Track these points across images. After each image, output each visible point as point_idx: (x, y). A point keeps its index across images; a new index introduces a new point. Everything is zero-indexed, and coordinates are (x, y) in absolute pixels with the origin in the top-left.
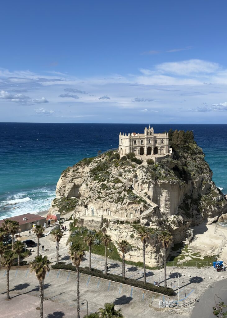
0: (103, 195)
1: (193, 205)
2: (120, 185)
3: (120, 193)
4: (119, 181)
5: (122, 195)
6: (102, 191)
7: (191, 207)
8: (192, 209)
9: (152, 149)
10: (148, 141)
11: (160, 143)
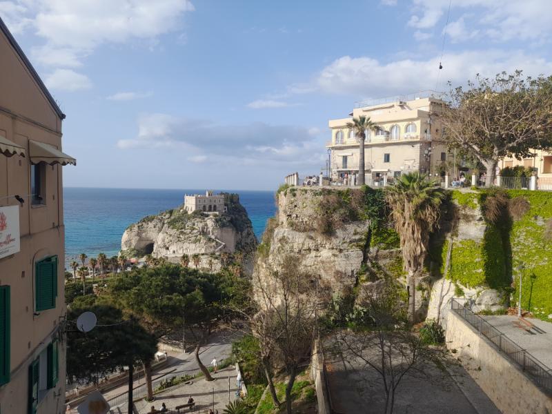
0: (182, 239)
2: (195, 231)
3: (197, 236)
4: (194, 229)
5: (198, 238)
6: (181, 236)
9: (213, 206)
10: (209, 201)
11: (218, 202)
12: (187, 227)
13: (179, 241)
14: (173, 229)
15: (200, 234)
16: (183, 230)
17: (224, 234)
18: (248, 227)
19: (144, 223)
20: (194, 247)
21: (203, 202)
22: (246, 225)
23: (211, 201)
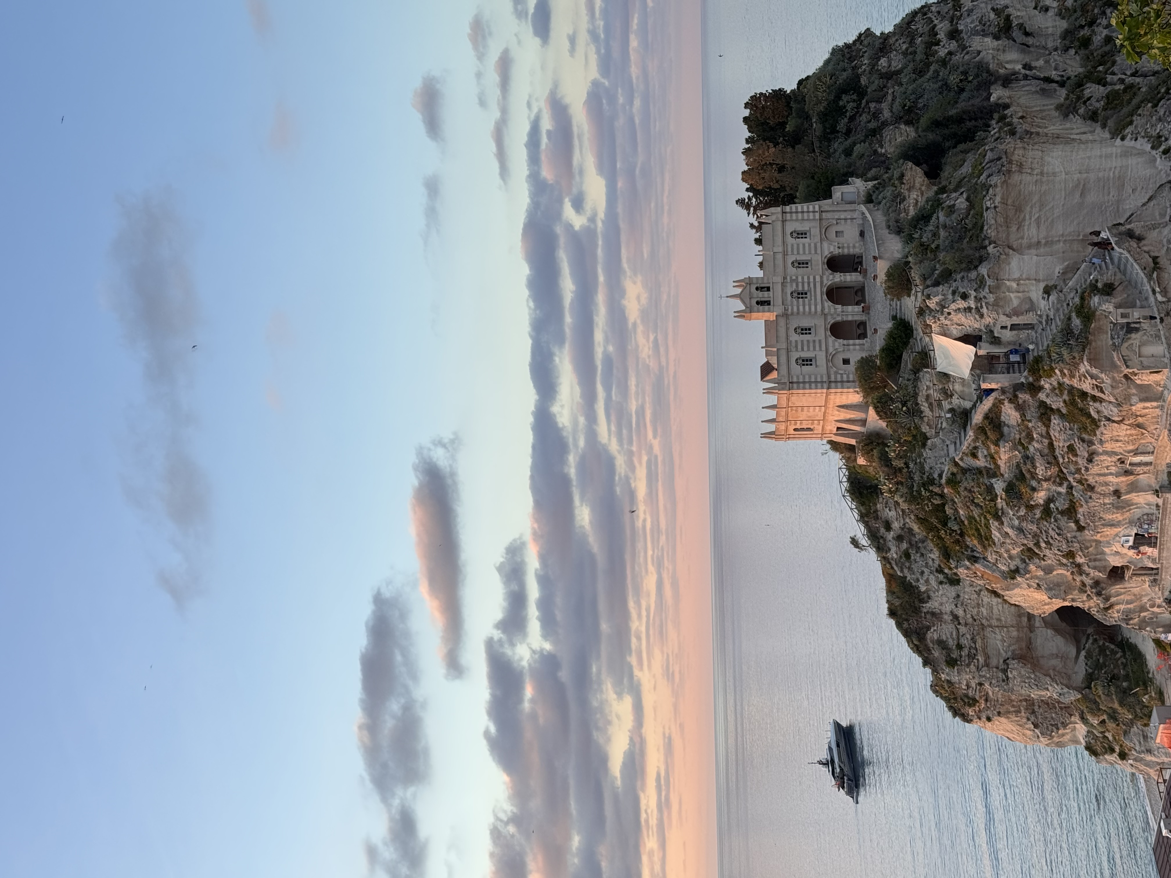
0: (1059, 493)
1: (1113, 74)
2: (1009, 416)
4: (993, 419)
7: (1122, 81)
8: (1133, 75)
9: (839, 278)
10: (801, 300)
11: (810, 245)
12: (981, 462)
13: (1071, 512)
14: (986, 540)
15: (1034, 389)
16: (999, 486)
17: (1031, 232)
18: (954, 34)
19: (932, 635)
20: (1123, 431)
21: (808, 341)
22: (941, 44)
23: (800, 288)
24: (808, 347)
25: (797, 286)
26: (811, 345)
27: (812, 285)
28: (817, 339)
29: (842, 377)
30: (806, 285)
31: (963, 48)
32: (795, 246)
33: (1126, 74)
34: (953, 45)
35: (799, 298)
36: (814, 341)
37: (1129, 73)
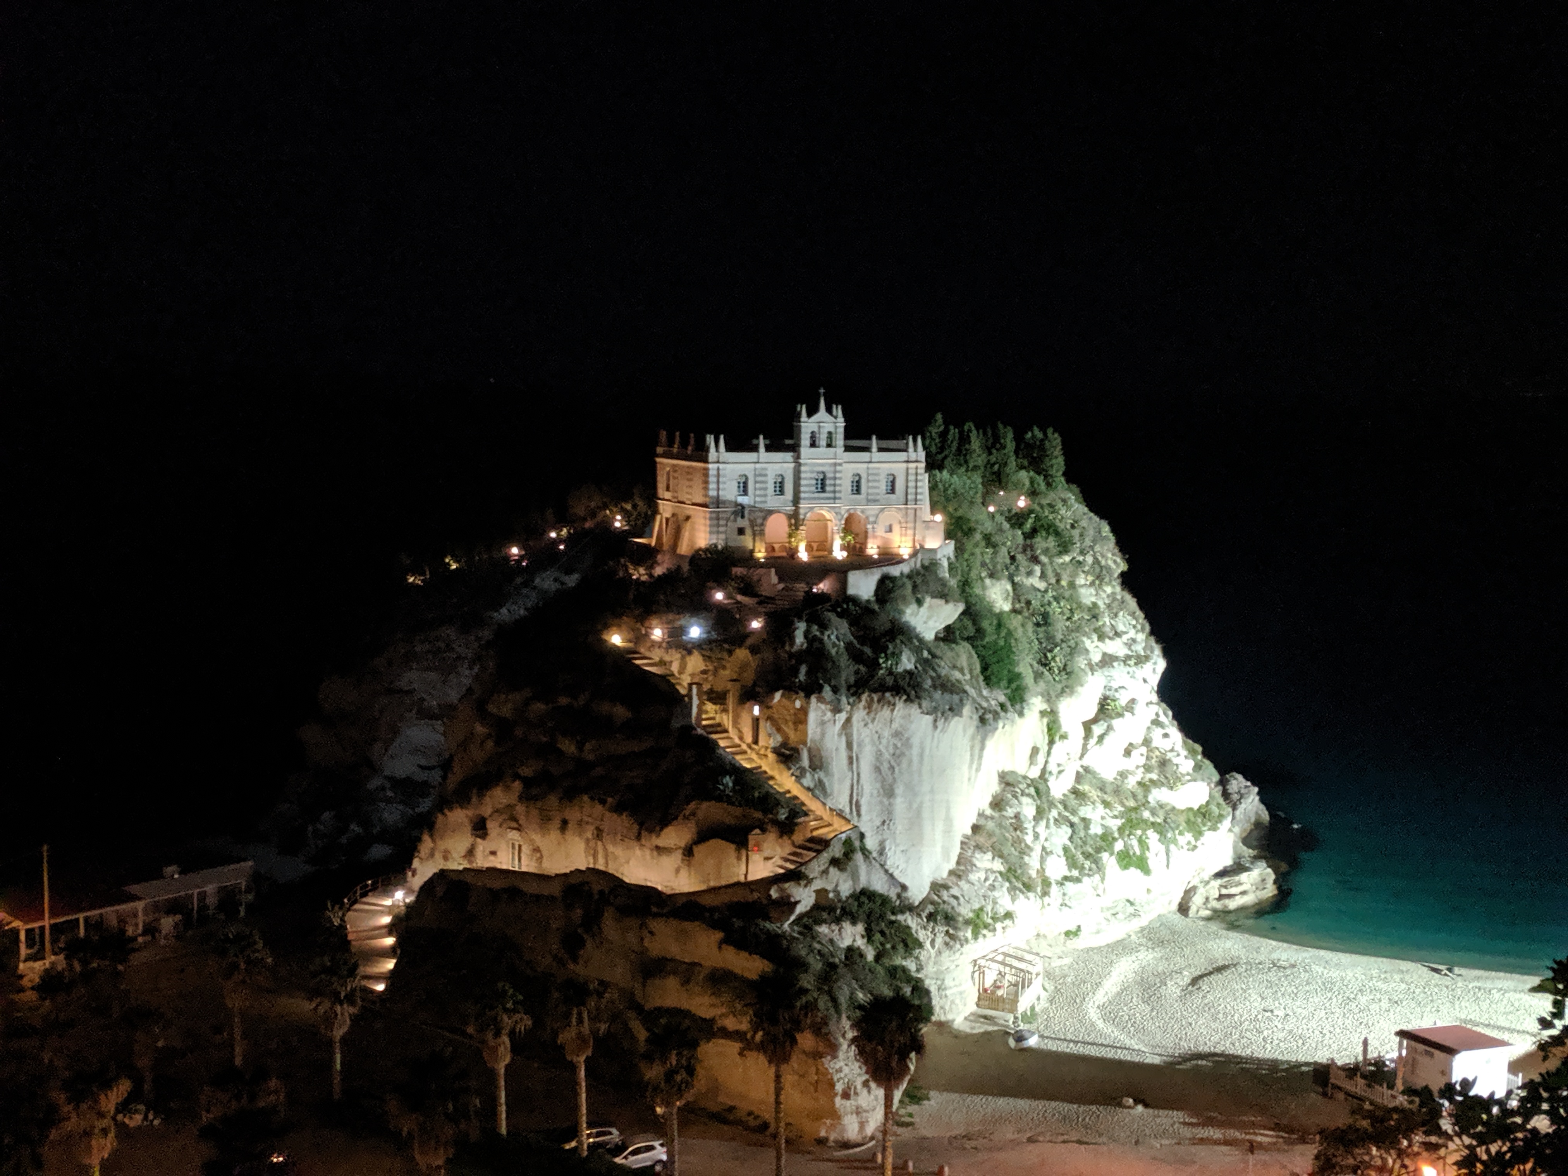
1: (1047, 827)
7: (1036, 836)
8: (1044, 848)
10: (814, 482)
11: (878, 494)
21: (766, 489)
22: (1100, 644)
23: (828, 482)
24: (761, 489)
25: (830, 479)
26: (762, 492)
27: (831, 495)
28: (769, 498)
29: (723, 526)
30: (832, 489)
31: (1092, 667)
32: (877, 478)
33: (1046, 840)
34: (1096, 657)
35: (817, 480)
36: (765, 496)
37: (1046, 845)
